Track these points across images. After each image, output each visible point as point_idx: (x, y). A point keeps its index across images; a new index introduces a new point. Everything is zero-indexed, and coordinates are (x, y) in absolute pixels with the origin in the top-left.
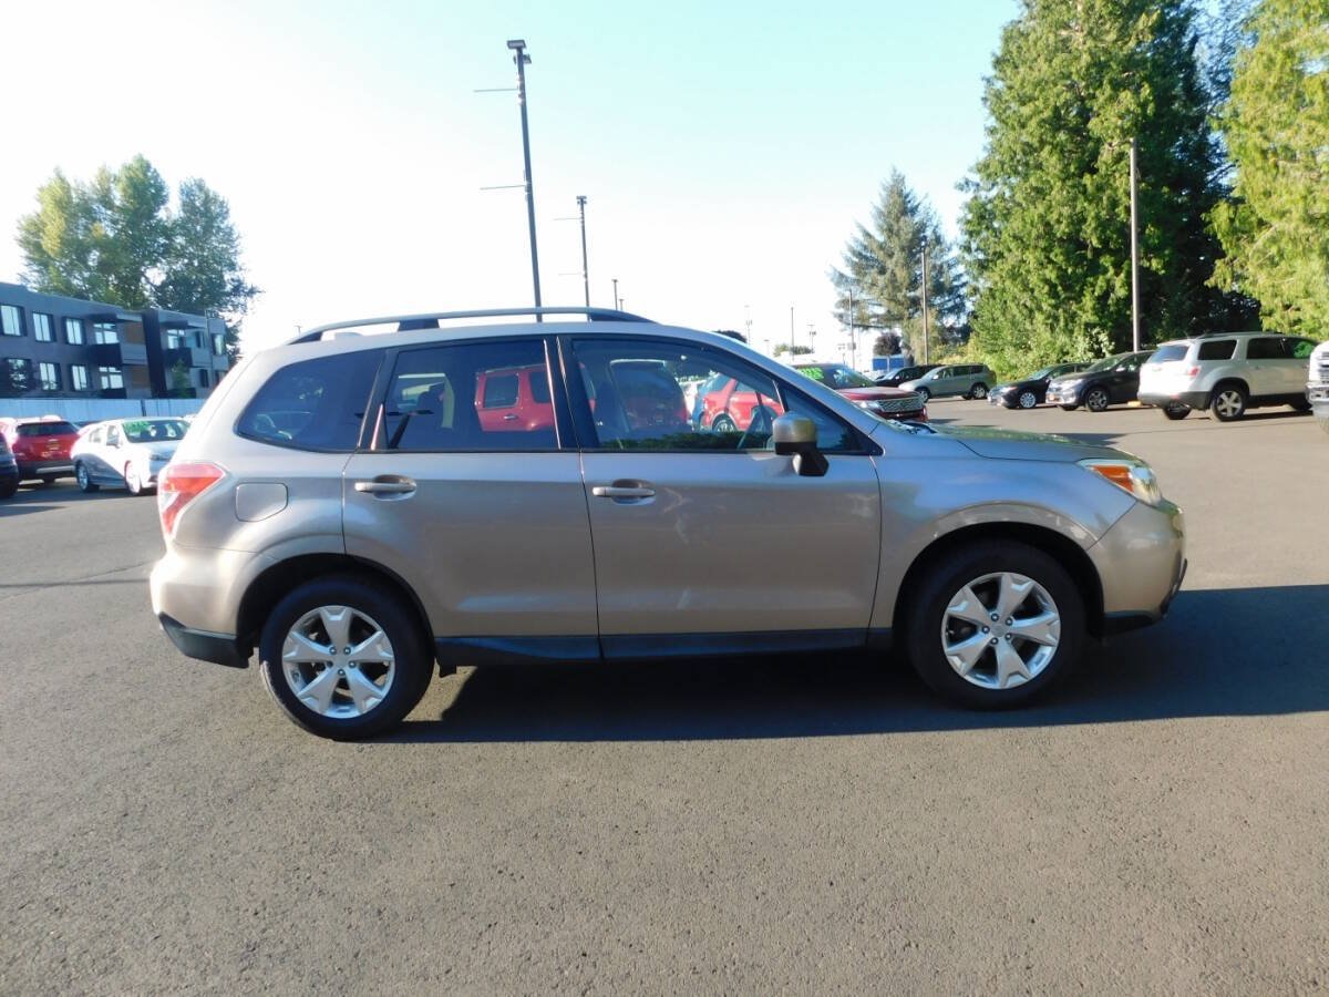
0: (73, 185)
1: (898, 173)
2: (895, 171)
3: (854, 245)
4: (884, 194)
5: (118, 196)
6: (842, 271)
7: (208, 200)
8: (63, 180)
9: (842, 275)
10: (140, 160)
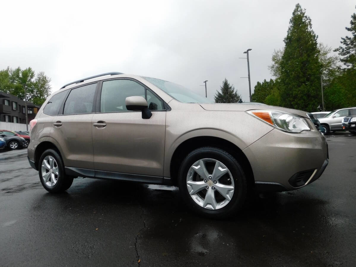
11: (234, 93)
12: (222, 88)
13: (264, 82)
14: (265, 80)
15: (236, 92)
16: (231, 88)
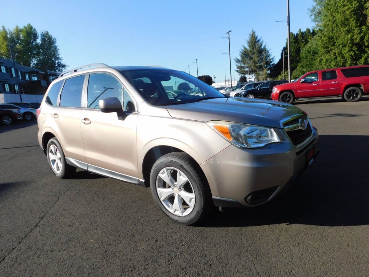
0: (8, 32)
1: (254, 31)
2: (253, 30)
3: (242, 51)
4: (250, 37)
5: (21, 36)
6: (238, 59)
7: (50, 38)
8: (5, 30)
9: (238, 60)
10: (29, 25)
11: (262, 47)
12: (248, 41)
13: (298, 32)
14: (300, 30)
15: (265, 46)
16: (258, 41)
